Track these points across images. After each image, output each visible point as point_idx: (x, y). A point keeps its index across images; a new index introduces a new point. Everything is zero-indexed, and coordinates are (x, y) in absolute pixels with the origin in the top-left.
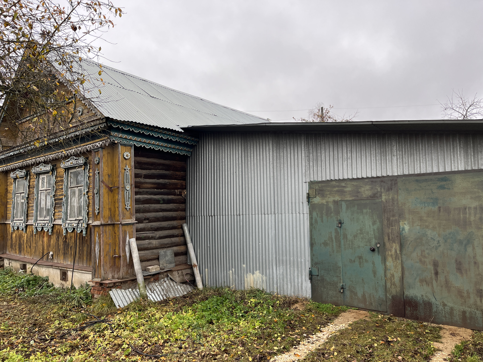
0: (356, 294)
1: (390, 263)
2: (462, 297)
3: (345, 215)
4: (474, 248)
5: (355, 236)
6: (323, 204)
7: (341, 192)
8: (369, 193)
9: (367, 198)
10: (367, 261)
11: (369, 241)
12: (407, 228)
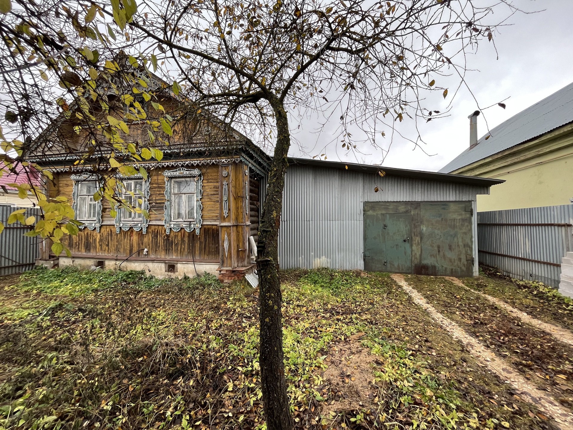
0: (393, 265)
1: (414, 247)
2: (451, 262)
3: (388, 222)
4: (458, 239)
5: (394, 234)
6: (374, 215)
7: (387, 209)
8: (404, 210)
9: (403, 213)
10: (401, 247)
11: (403, 236)
12: (424, 229)
